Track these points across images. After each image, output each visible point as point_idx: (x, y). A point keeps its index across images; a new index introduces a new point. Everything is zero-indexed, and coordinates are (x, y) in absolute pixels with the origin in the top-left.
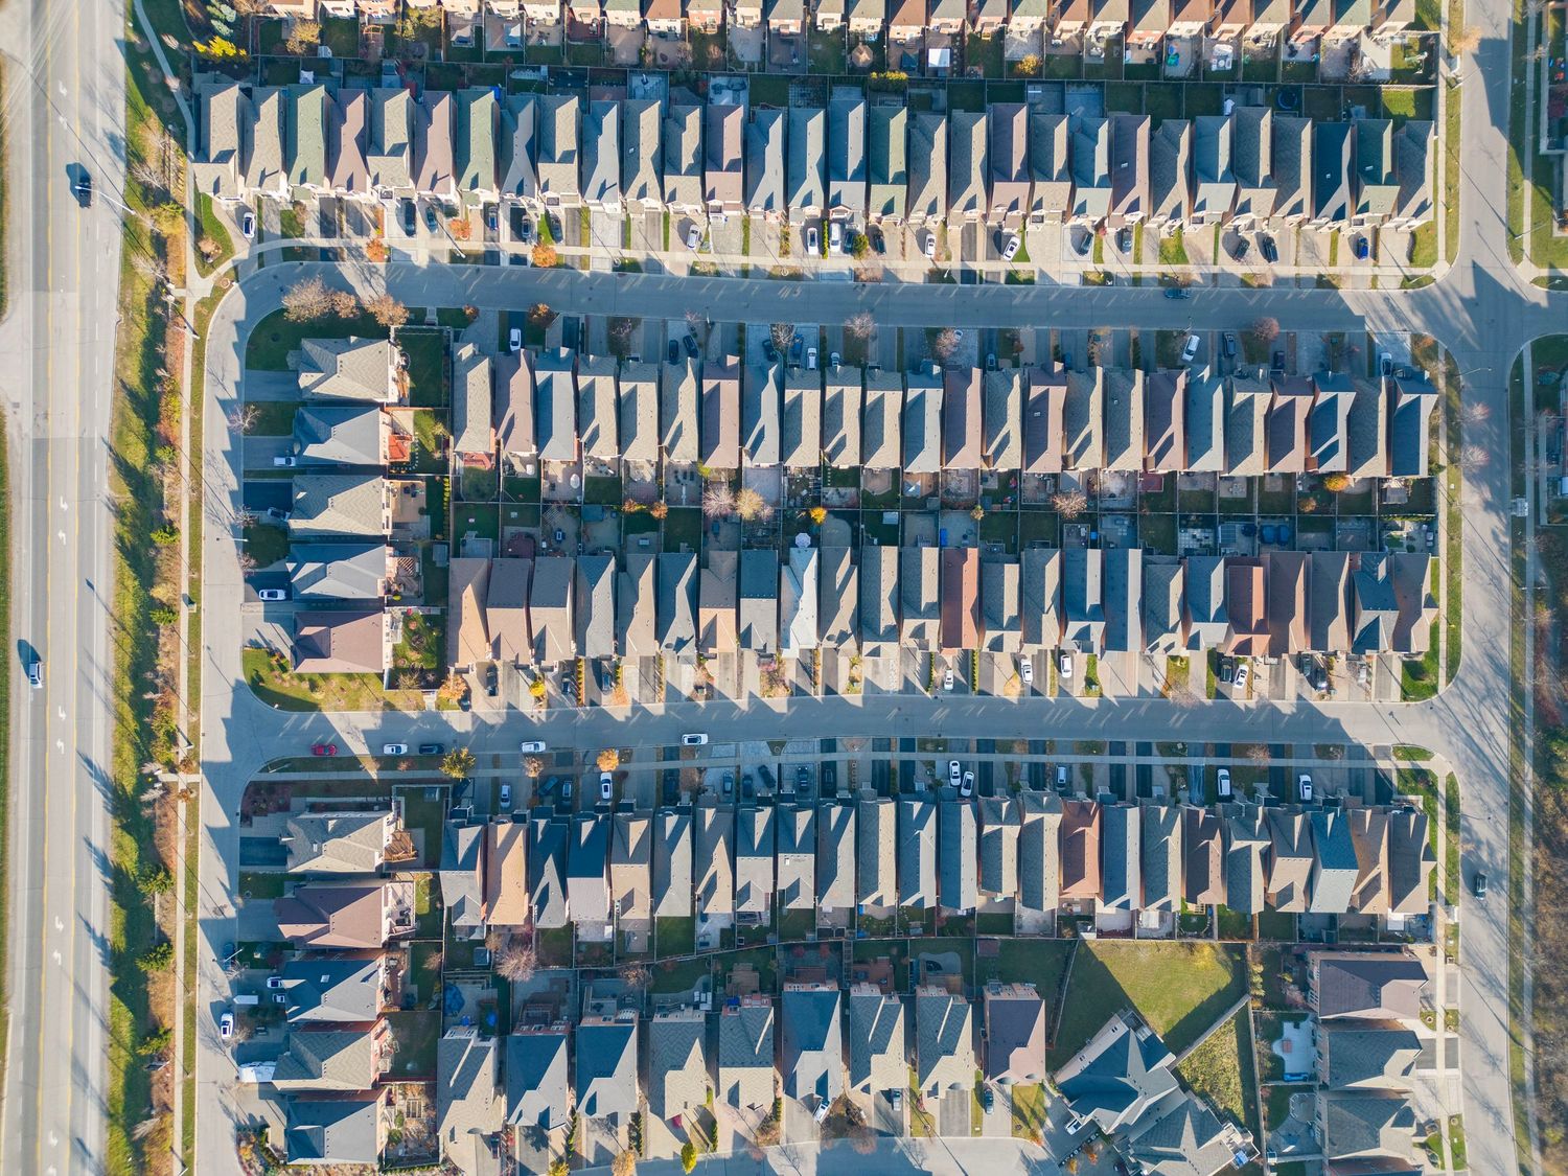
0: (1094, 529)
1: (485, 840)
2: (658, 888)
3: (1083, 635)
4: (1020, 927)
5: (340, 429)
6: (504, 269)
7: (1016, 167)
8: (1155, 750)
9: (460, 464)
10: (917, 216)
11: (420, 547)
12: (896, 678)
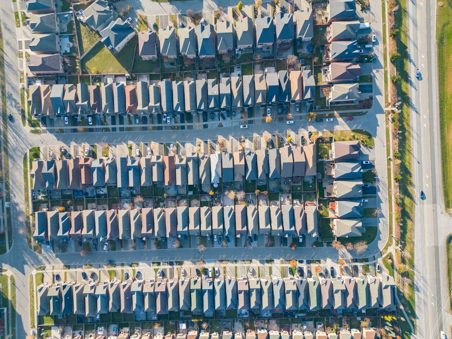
0: (131, 193)
1: (303, 95)
2: (252, 84)
3: (133, 161)
4: (148, 76)
5: (350, 211)
6: (305, 259)
7: (159, 296)
8: (111, 129)
9: (315, 202)
10: (187, 280)
11: (325, 178)
12: (187, 147)
